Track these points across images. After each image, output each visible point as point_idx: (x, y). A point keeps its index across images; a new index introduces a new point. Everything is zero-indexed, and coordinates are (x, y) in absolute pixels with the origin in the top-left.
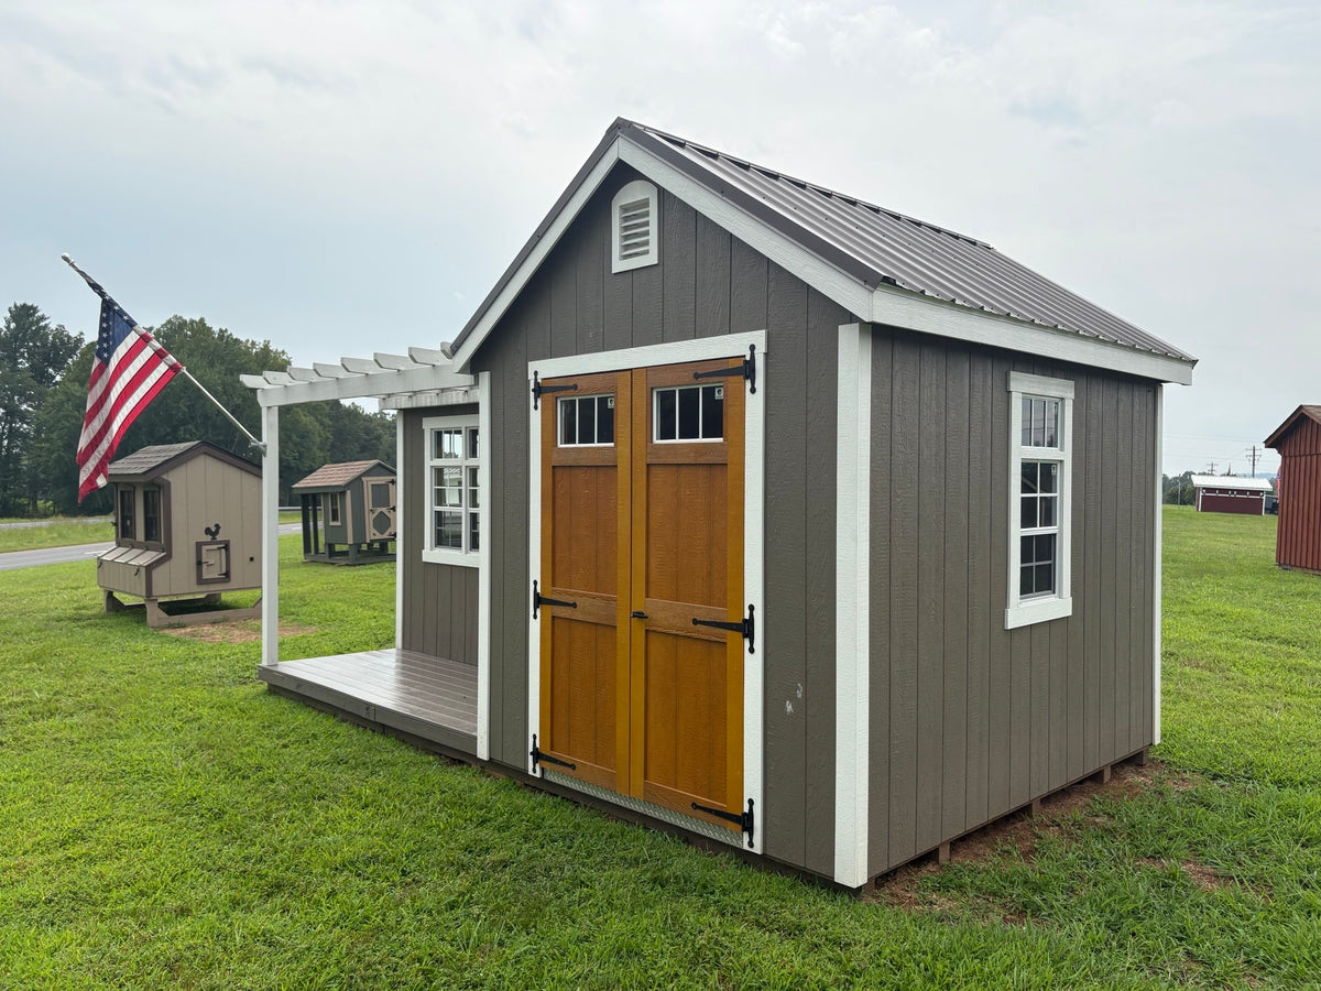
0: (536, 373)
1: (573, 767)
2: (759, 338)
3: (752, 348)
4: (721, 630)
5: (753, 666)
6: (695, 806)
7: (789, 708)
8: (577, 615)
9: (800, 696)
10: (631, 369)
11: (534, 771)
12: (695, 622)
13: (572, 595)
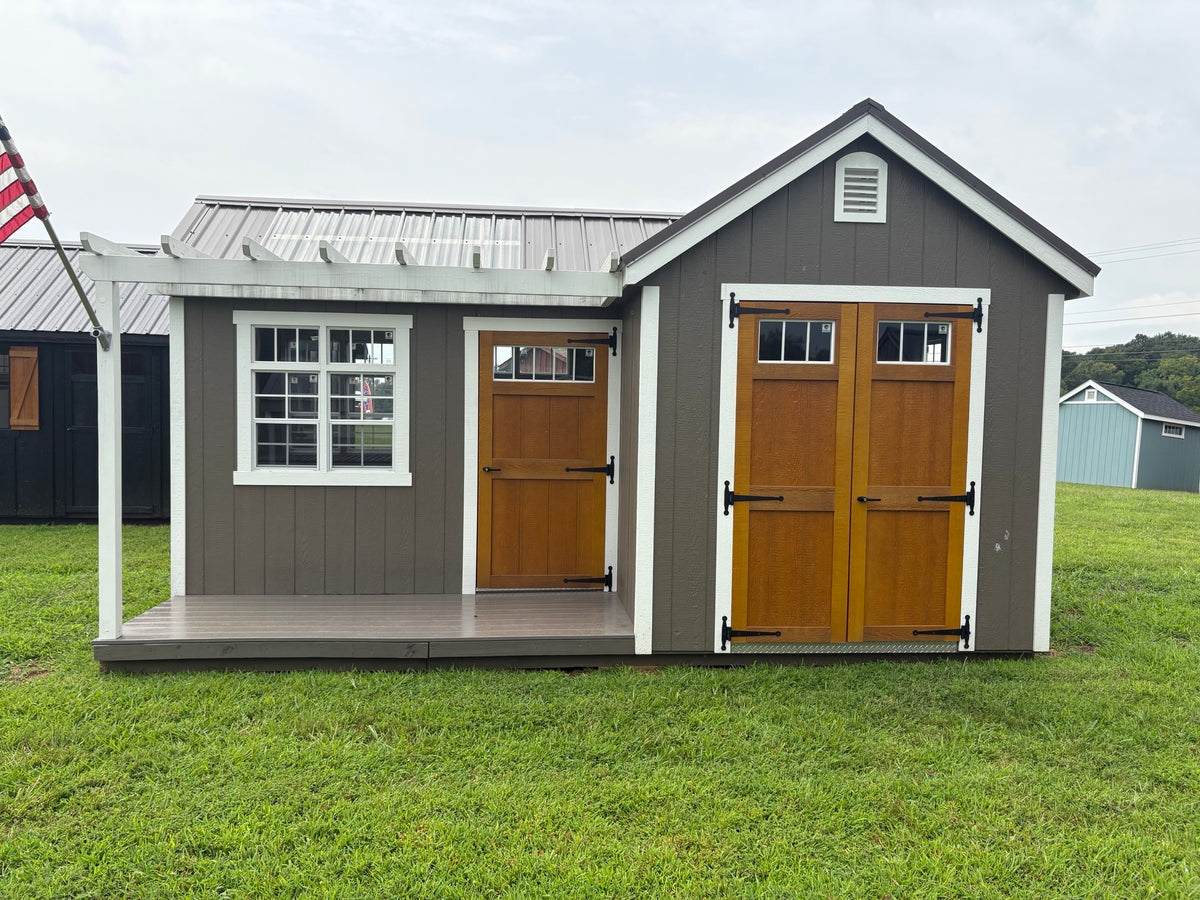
0: (733, 295)
1: (778, 634)
2: (986, 294)
3: (980, 300)
4: (946, 503)
5: (972, 525)
6: (916, 633)
7: (998, 547)
8: (781, 506)
9: (1007, 538)
10: (857, 303)
11: (724, 648)
12: (920, 499)
13: (779, 490)
